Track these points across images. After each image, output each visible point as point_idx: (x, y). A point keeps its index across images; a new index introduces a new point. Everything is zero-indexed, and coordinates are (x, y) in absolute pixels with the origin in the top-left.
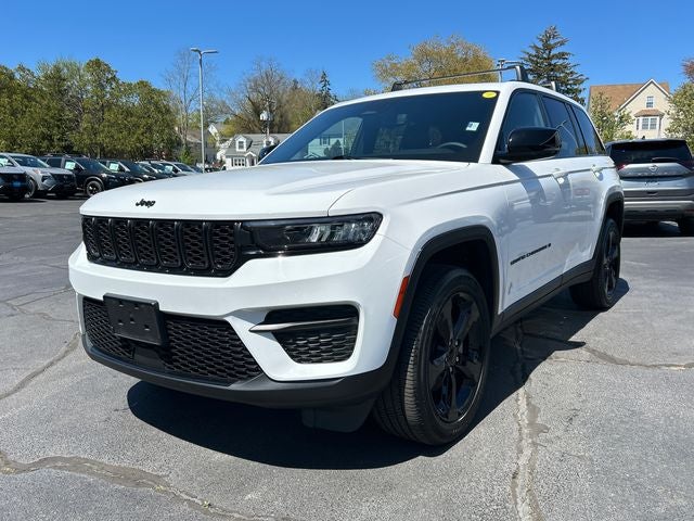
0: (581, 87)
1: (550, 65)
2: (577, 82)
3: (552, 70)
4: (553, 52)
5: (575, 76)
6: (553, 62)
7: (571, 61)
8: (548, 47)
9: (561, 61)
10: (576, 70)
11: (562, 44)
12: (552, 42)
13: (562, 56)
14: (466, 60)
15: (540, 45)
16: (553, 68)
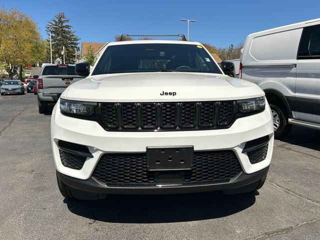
0: (78, 42)
1: (63, 30)
2: (75, 39)
3: (64, 33)
4: (64, 25)
5: (74, 37)
6: (64, 29)
7: (72, 30)
8: (60, 22)
9: (67, 30)
10: (74, 34)
11: (67, 21)
12: (63, 20)
13: (67, 27)
14: (21, 22)
15: (57, 20)
16: (65, 32)
